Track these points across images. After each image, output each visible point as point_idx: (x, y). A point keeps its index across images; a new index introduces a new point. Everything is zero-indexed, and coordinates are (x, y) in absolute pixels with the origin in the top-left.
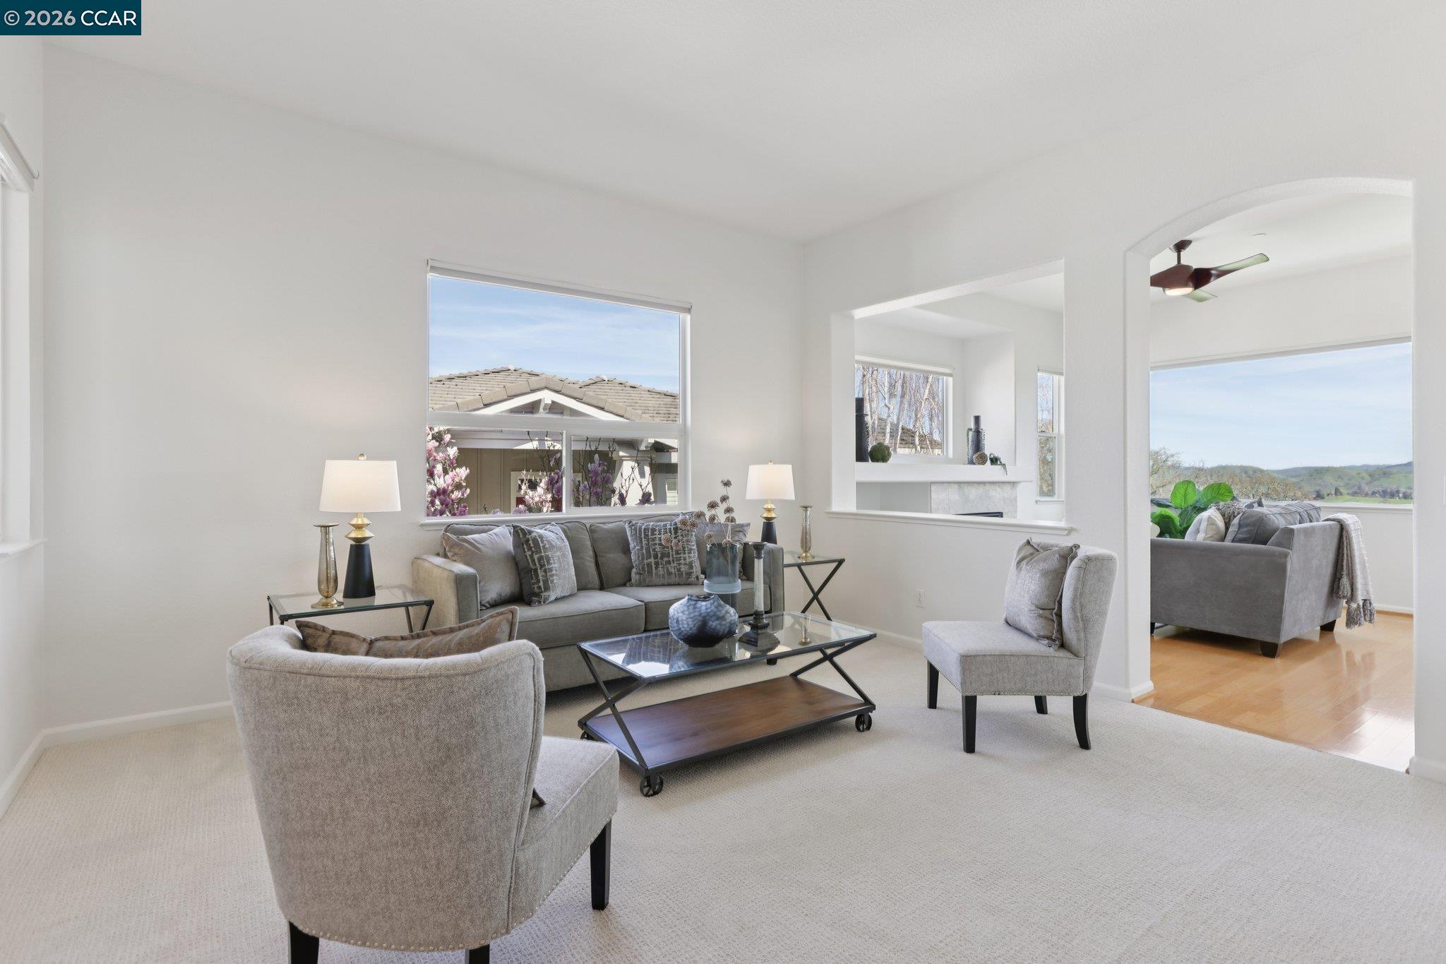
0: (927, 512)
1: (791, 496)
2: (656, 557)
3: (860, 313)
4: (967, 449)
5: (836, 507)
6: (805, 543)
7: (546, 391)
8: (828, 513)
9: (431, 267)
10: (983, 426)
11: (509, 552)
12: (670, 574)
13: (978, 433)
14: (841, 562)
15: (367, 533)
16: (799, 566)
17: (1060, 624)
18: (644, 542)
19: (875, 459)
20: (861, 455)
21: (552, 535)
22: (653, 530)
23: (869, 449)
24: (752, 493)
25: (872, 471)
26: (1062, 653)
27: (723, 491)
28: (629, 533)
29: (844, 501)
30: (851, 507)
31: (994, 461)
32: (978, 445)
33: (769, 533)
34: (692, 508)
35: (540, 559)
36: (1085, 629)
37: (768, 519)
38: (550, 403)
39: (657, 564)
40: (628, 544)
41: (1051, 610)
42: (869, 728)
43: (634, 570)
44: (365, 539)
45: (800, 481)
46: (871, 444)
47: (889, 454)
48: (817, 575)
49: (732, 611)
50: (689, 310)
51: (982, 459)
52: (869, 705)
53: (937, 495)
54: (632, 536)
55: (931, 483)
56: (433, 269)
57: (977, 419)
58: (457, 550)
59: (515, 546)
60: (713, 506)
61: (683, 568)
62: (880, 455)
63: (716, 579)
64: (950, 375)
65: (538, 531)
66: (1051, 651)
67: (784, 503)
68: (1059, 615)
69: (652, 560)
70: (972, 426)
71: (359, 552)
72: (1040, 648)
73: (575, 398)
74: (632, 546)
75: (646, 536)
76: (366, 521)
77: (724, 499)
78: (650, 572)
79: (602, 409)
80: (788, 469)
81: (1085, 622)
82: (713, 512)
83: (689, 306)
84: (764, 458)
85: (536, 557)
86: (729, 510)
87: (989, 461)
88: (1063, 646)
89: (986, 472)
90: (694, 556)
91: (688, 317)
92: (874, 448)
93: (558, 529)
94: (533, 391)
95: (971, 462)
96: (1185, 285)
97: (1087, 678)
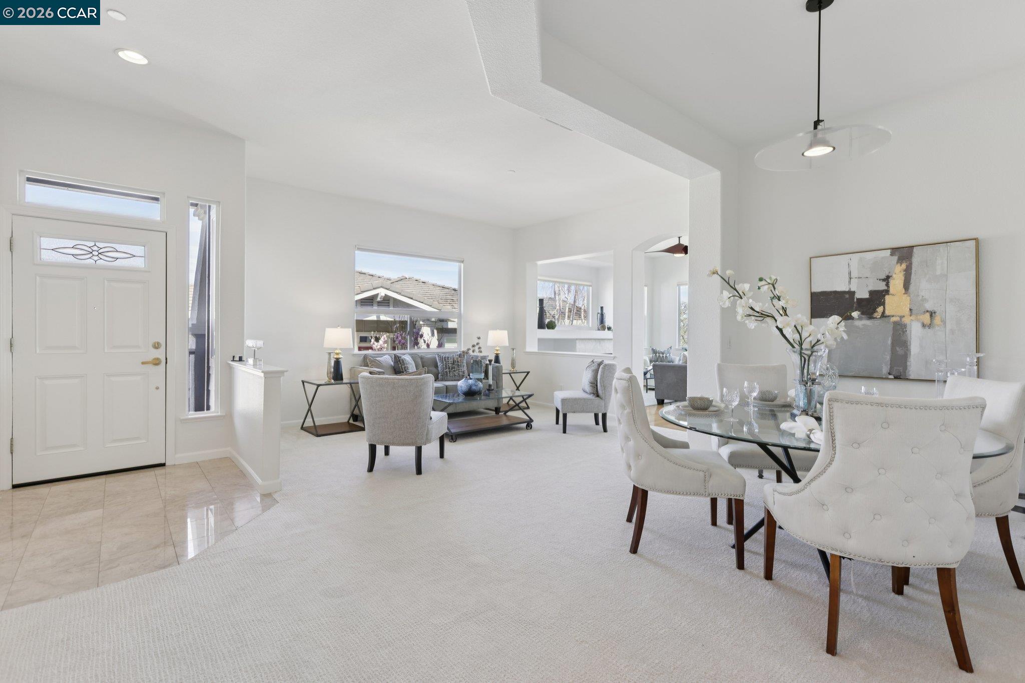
0: (574, 351)
1: (507, 344)
2: (449, 368)
3: (540, 263)
4: (597, 323)
5: (528, 349)
6: (513, 365)
7: (381, 288)
8: (524, 352)
9: (358, 248)
10: (604, 311)
11: (392, 365)
12: (455, 376)
13: (602, 315)
14: (528, 373)
15: (340, 356)
16: (510, 374)
17: (597, 389)
18: (444, 363)
19: (549, 328)
20: (541, 325)
21: (408, 358)
22: (448, 358)
23: (546, 323)
24: (490, 342)
25: (546, 333)
26: (597, 398)
27: (477, 341)
28: (437, 359)
29: (532, 346)
30: (535, 349)
31: (609, 329)
32: (602, 321)
33: (497, 360)
34: (464, 349)
35: (405, 367)
36: (604, 389)
37: (497, 354)
38: (384, 295)
39: (450, 371)
40: (437, 364)
41: (594, 384)
42: (531, 428)
43: (440, 374)
44: (339, 358)
45: (511, 337)
46: (547, 321)
47: (555, 326)
48: (518, 378)
49: (480, 383)
50: (463, 262)
51: (603, 328)
52: (531, 420)
53: (579, 345)
54: (439, 360)
55: (576, 339)
56: (359, 249)
57: (602, 308)
58: (373, 363)
59: (394, 363)
60: (474, 346)
61: (461, 373)
62: (551, 326)
63: (475, 373)
64: (590, 286)
65: (403, 357)
66: (594, 398)
67: (505, 347)
68: (597, 385)
69: (448, 370)
70: (600, 312)
71: (337, 363)
72: (591, 397)
73: (397, 293)
74: (439, 364)
75: (445, 360)
76: (340, 351)
77: (478, 344)
78: (447, 375)
79: (412, 298)
80: (505, 333)
81: (604, 387)
82: (474, 348)
83: (462, 260)
84: (495, 327)
85: (403, 367)
86: (480, 348)
87: (607, 329)
88: (598, 396)
89: (606, 334)
90: (465, 369)
91: (462, 265)
92: (549, 322)
93: (409, 357)
94: (375, 289)
95: (599, 330)
96: (681, 253)
97: (606, 407)
